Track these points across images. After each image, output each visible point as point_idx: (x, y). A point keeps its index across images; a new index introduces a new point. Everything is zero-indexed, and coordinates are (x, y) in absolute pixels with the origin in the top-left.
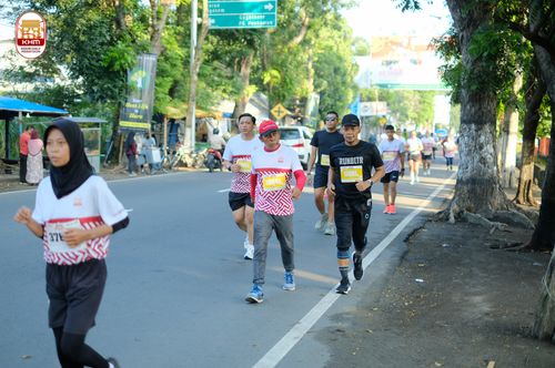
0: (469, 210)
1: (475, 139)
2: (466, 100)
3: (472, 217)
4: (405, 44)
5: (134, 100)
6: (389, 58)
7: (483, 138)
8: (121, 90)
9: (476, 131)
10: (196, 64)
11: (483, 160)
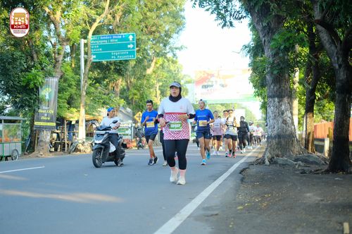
0: (278, 156)
1: (278, 107)
2: (270, 82)
3: (281, 160)
4: (216, 75)
5: (44, 108)
6: (206, 84)
7: (283, 107)
8: (35, 101)
9: (279, 102)
10: (85, 84)
11: (285, 122)
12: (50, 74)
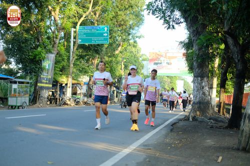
0: (198, 115)
1: (200, 84)
2: (196, 67)
3: (200, 119)
4: (164, 56)
5: (44, 74)
6: (157, 62)
7: (204, 84)
8: (39, 69)
9: (201, 80)
11: (204, 94)
12: (50, 52)
